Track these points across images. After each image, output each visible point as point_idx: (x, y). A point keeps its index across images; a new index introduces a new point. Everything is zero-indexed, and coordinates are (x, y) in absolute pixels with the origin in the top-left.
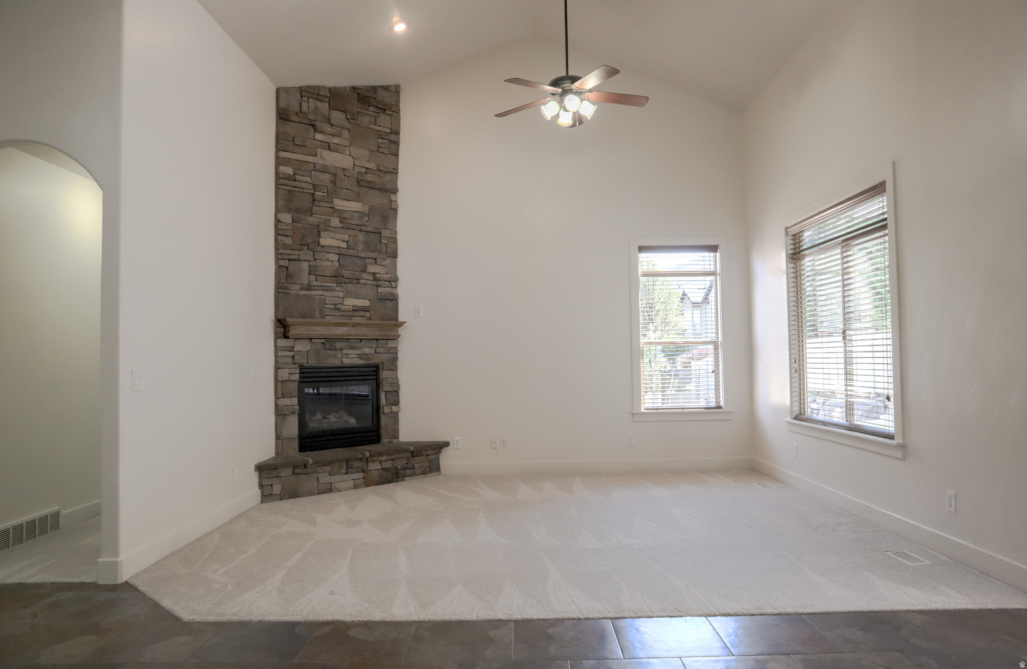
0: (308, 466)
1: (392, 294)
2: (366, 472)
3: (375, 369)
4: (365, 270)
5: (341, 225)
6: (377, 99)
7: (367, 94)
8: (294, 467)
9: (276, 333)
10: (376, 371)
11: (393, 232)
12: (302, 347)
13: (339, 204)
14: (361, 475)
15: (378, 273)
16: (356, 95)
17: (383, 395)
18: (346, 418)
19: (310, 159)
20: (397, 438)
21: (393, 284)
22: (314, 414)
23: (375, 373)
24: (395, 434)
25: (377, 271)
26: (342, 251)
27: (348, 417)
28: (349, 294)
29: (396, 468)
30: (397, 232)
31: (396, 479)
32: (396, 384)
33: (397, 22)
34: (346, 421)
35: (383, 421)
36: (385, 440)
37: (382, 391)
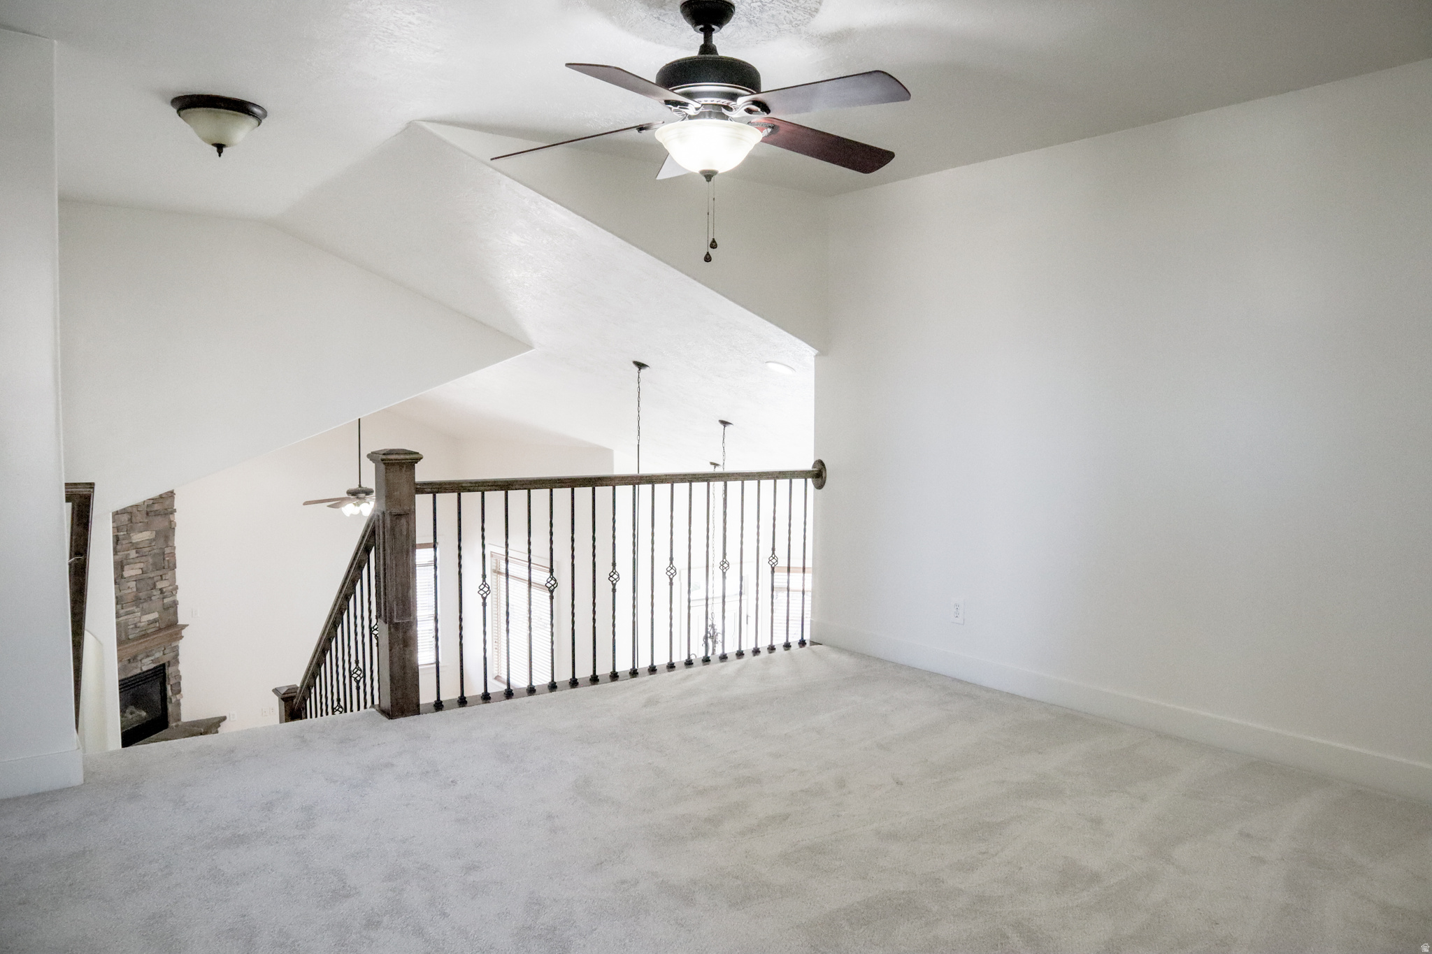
1: (173, 601)
3: (162, 668)
4: (155, 588)
5: (137, 555)
10: (164, 669)
11: (172, 548)
15: (164, 587)
17: (169, 688)
18: (138, 712)
20: (179, 720)
23: (162, 672)
24: (178, 717)
25: (163, 585)
26: (139, 577)
27: (140, 712)
28: (145, 612)
30: (175, 547)
32: (178, 676)
34: (140, 715)
35: (170, 708)
36: (171, 723)
37: (169, 684)
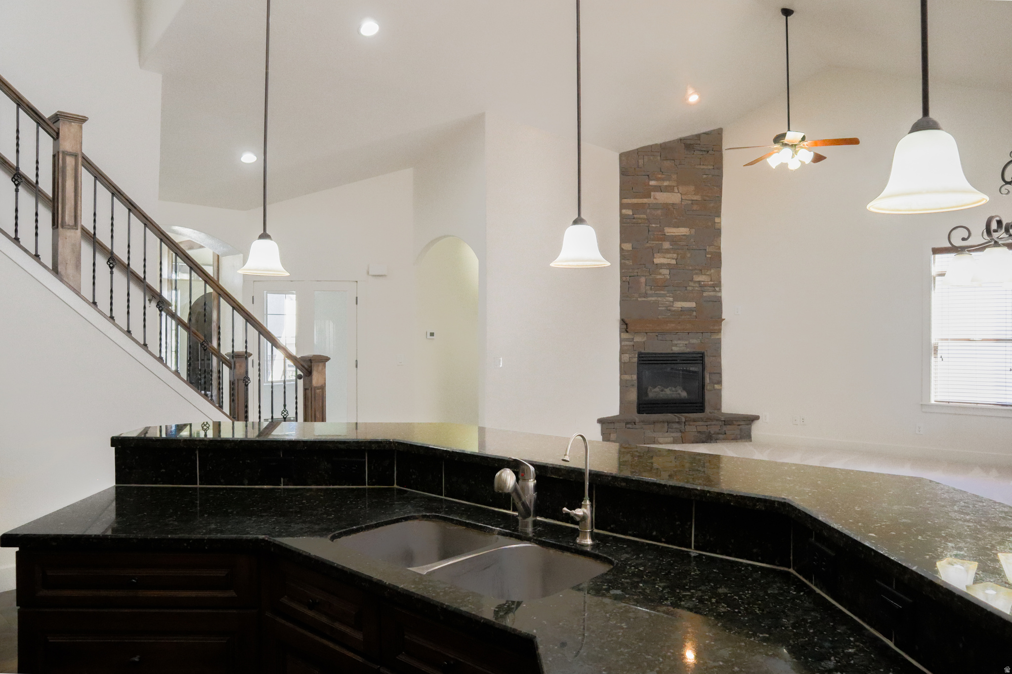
0: (636, 423)
1: (716, 296)
2: (683, 433)
3: (701, 355)
4: (692, 280)
5: (671, 247)
6: (701, 144)
7: (692, 142)
8: (627, 423)
9: (620, 329)
10: (702, 357)
11: (717, 248)
12: (638, 339)
13: (671, 231)
14: (679, 435)
15: (703, 281)
16: (683, 145)
17: (707, 375)
18: (680, 391)
19: (645, 201)
20: (720, 409)
21: (717, 289)
22: (655, 387)
23: (701, 359)
24: (718, 406)
25: (701, 280)
26: (672, 266)
27: (682, 391)
28: (676, 299)
29: (710, 432)
30: (721, 247)
31: (709, 441)
32: (719, 367)
33: (692, 94)
34: (680, 393)
35: (707, 395)
36: (708, 409)
37: (707, 371)
